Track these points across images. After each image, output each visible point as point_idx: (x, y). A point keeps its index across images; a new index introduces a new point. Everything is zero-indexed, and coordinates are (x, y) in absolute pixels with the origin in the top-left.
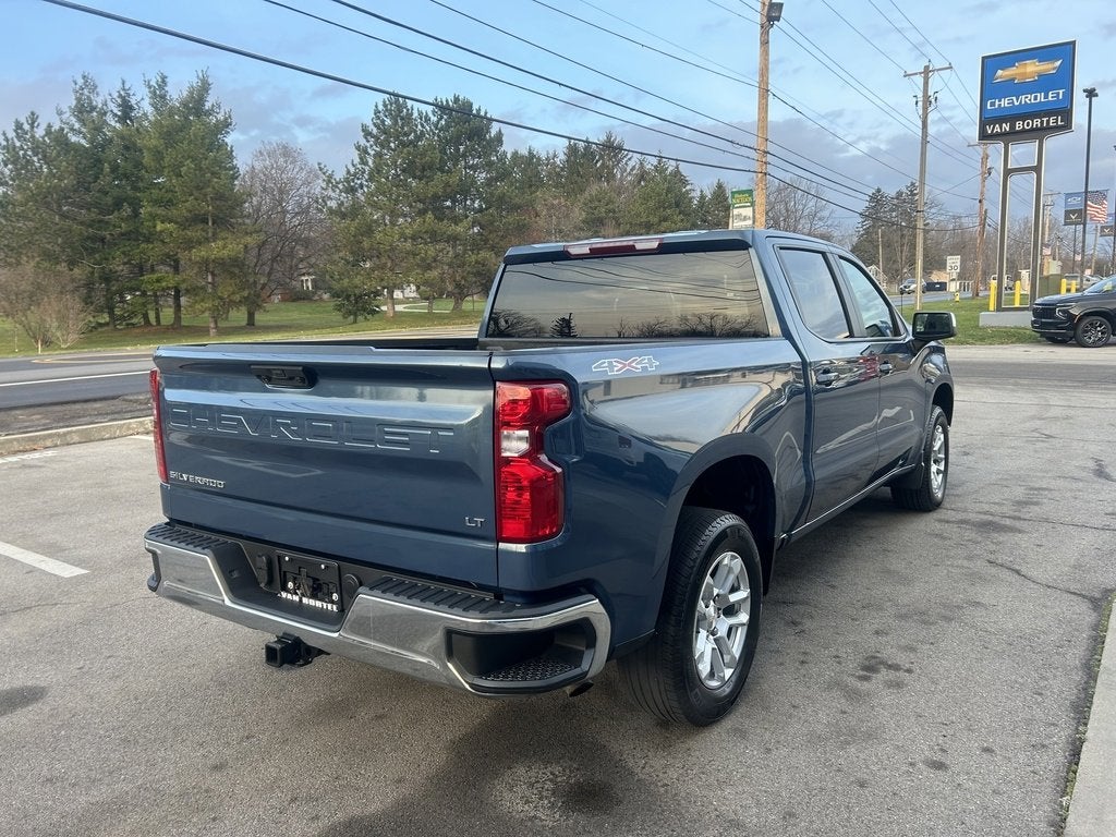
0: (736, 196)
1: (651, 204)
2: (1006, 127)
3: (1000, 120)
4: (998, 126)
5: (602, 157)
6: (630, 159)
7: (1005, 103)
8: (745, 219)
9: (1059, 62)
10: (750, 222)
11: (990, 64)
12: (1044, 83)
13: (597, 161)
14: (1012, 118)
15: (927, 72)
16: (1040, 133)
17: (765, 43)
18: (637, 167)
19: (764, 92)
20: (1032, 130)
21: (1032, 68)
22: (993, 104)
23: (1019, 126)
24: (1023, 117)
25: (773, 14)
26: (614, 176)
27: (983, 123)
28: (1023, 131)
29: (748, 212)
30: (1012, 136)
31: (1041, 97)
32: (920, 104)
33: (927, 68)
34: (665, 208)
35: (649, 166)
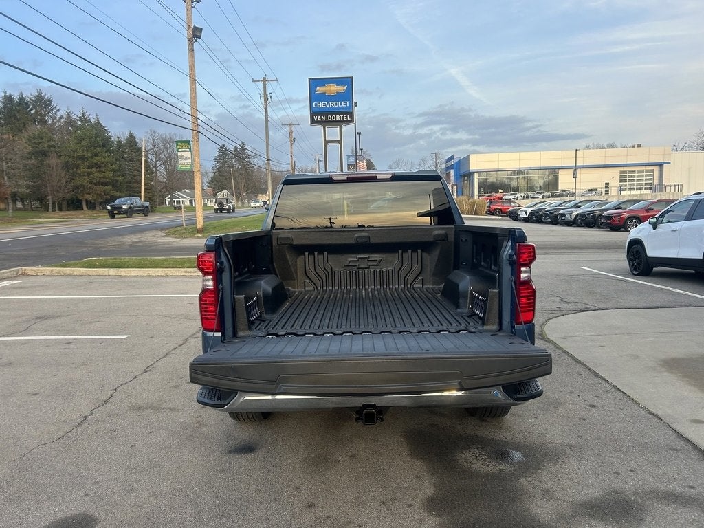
0: (179, 144)
1: (84, 143)
2: (324, 118)
3: (321, 114)
4: (321, 118)
5: (35, 107)
6: (58, 111)
7: (322, 105)
8: (186, 159)
9: (346, 87)
10: (189, 161)
11: (314, 83)
12: (339, 97)
13: (31, 110)
14: (327, 114)
15: (265, 80)
16: (339, 123)
17: (192, 50)
18: (65, 116)
19: (193, 81)
20: (336, 121)
21: (333, 89)
22: (316, 105)
23: (330, 118)
24: (332, 114)
25: (196, 33)
26: (47, 121)
27: (313, 114)
28: (332, 121)
29: (188, 154)
30: (326, 123)
31: (339, 104)
32: (263, 99)
33: (264, 78)
34: (95, 148)
35: (75, 117)
